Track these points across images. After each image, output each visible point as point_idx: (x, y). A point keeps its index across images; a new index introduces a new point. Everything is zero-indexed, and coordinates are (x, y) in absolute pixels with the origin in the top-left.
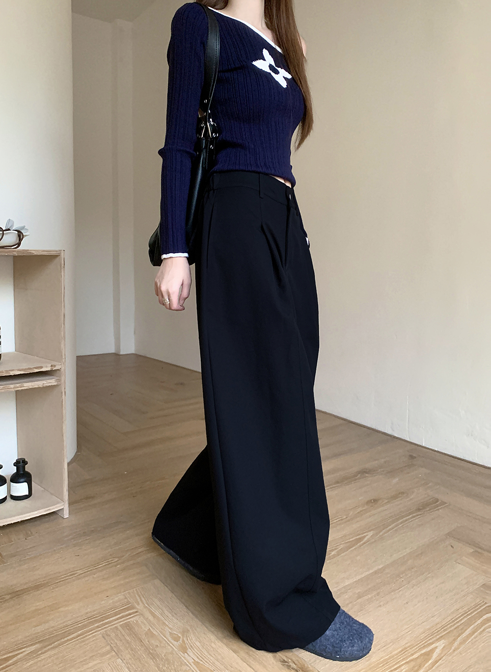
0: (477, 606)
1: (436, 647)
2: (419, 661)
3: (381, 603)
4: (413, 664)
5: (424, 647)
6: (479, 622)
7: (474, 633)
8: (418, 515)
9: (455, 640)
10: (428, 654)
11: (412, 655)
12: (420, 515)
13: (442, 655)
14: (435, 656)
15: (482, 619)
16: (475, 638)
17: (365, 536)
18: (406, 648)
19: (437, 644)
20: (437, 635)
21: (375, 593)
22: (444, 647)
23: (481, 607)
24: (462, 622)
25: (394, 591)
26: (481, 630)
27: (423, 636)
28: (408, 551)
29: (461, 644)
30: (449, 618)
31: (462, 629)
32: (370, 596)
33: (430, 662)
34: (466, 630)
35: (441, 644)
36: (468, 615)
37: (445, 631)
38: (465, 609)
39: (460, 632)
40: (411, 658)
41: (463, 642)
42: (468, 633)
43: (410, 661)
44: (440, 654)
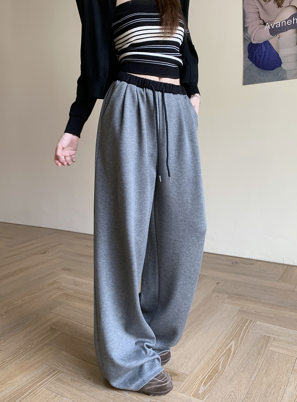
0: (241, 321)
1: (232, 345)
2: (227, 354)
4: (225, 356)
5: (226, 347)
6: (245, 328)
7: (245, 333)
9: (238, 339)
10: (230, 349)
11: (223, 351)
13: (236, 348)
14: (233, 349)
15: (245, 326)
16: (246, 336)
18: (218, 350)
20: (229, 339)
22: (235, 344)
23: (242, 321)
24: (238, 330)
26: (247, 331)
27: (223, 341)
29: (242, 340)
30: (231, 329)
31: (239, 333)
33: (232, 352)
34: (241, 333)
35: (233, 343)
36: (238, 326)
37: (232, 336)
38: (236, 324)
39: (239, 335)
40: (223, 353)
41: (242, 339)
42: (242, 334)
43: (223, 355)
44: (235, 348)
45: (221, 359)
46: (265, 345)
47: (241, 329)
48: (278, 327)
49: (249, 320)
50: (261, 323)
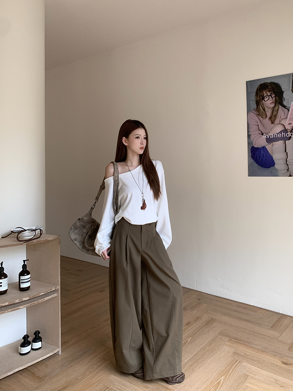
0: (232, 361)
1: (221, 379)
2: (217, 385)
3: (200, 367)
4: (215, 387)
5: (218, 380)
6: (234, 367)
7: (233, 371)
8: (206, 327)
9: (227, 375)
10: (219, 382)
11: (214, 384)
12: (207, 327)
14: (221, 382)
15: (234, 366)
16: (233, 373)
17: (188, 340)
18: (212, 382)
19: (222, 378)
20: (221, 375)
21: (196, 363)
24: (228, 368)
25: (203, 361)
26: (235, 369)
27: (216, 376)
28: (205, 343)
30: (224, 367)
32: (195, 365)
33: (220, 385)
34: (230, 370)
35: (223, 378)
36: (230, 365)
37: (223, 372)
38: (229, 363)
39: (228, 372)
40: (214, 385)
41: (229, 376)
42: (230, 372)
43: (214, 386)
44: (223, 381)
45: (212, 389)
46: (243, 381)
47: (231, 368)
48: (257, 368)
49: (238, 361)
50: (246, 364)
